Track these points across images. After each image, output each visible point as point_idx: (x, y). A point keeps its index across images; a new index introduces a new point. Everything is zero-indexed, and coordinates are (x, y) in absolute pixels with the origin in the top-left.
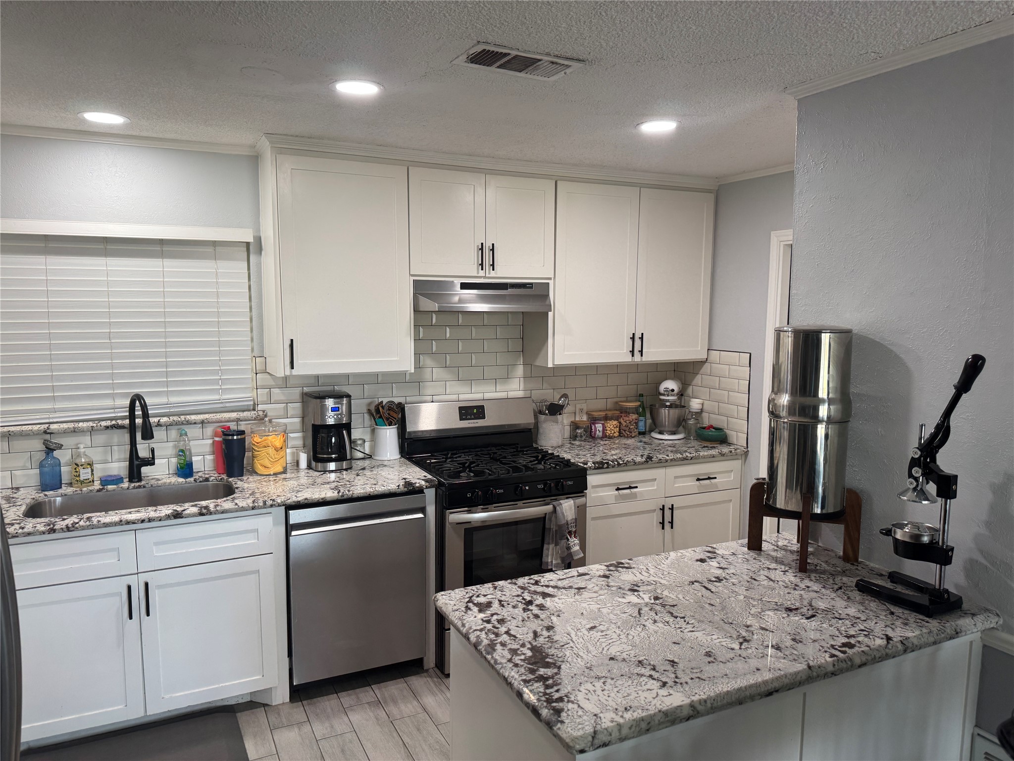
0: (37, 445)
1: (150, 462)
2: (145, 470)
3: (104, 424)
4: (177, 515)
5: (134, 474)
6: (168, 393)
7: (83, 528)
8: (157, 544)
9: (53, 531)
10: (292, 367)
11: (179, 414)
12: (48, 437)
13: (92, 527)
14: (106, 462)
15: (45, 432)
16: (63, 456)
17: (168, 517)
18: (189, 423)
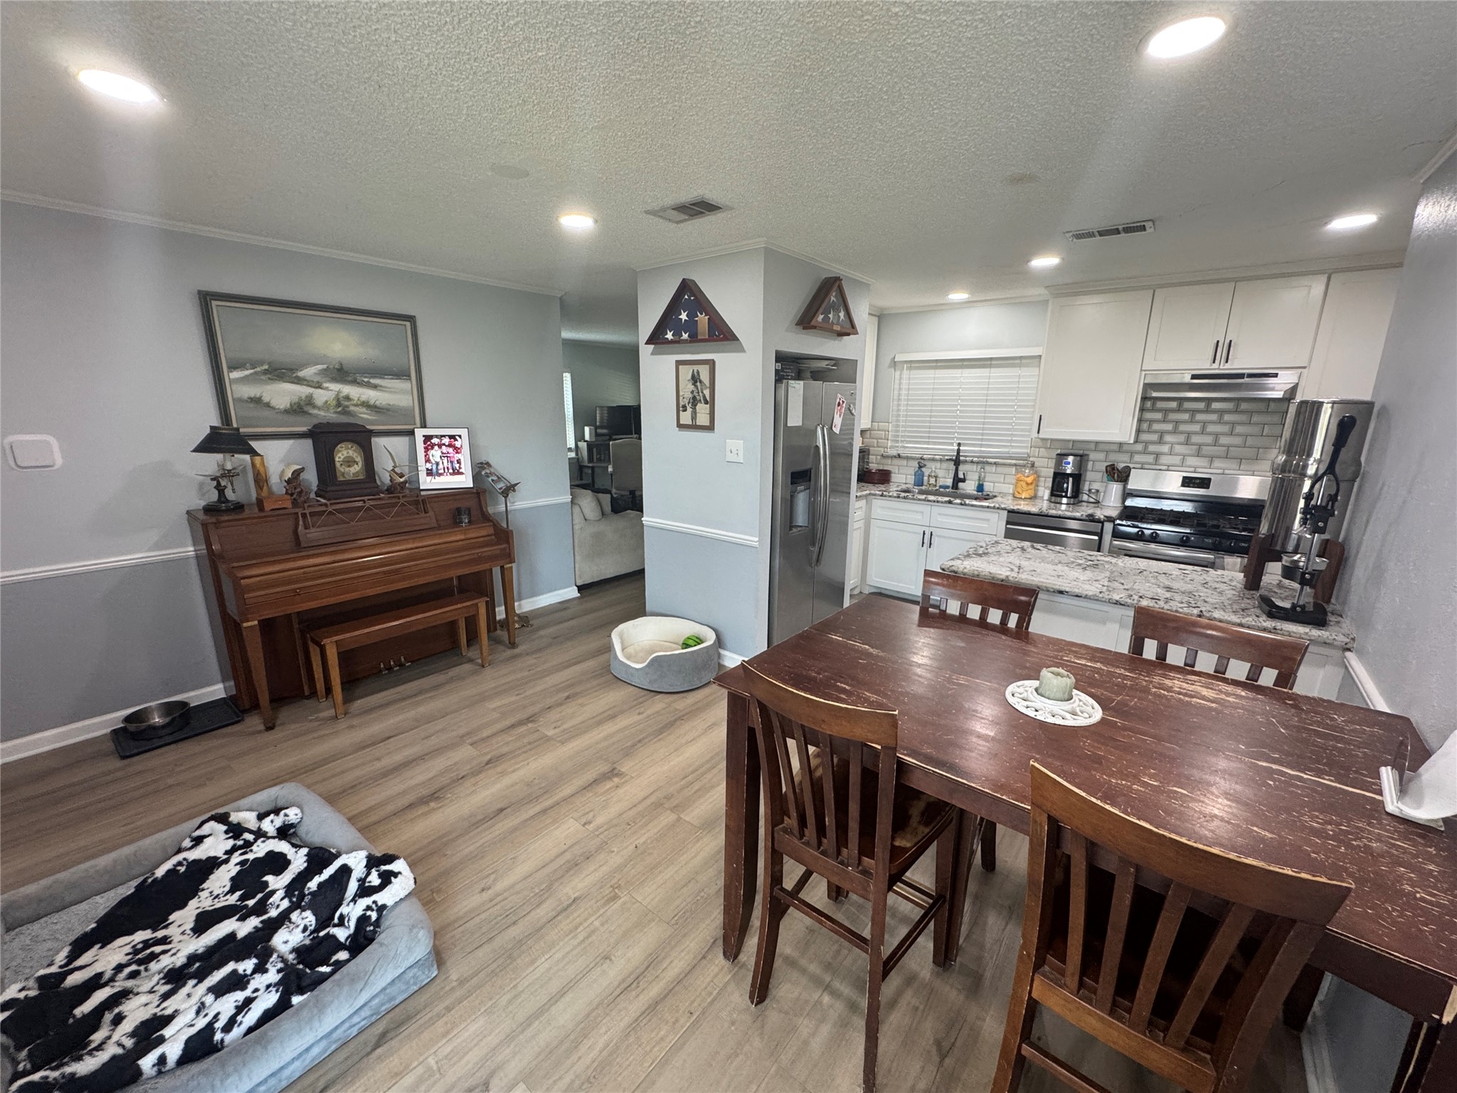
0: (915, 464)
1: (963, 480)
2: (961, 485)
3: (947, 457)
4: (950, 502)
5: (955, 486)
6: (981, 446)
7: (911, 499)
8: (939, 514)
9: (899, 497)
10: (1038, 432)
11: (984, 457)
12: (922, 461)
13: (914, 499)
14: (945, 478)
15: (921, 458)
16: (926, 471)
17: (946, 502)
18: (988, 463)
